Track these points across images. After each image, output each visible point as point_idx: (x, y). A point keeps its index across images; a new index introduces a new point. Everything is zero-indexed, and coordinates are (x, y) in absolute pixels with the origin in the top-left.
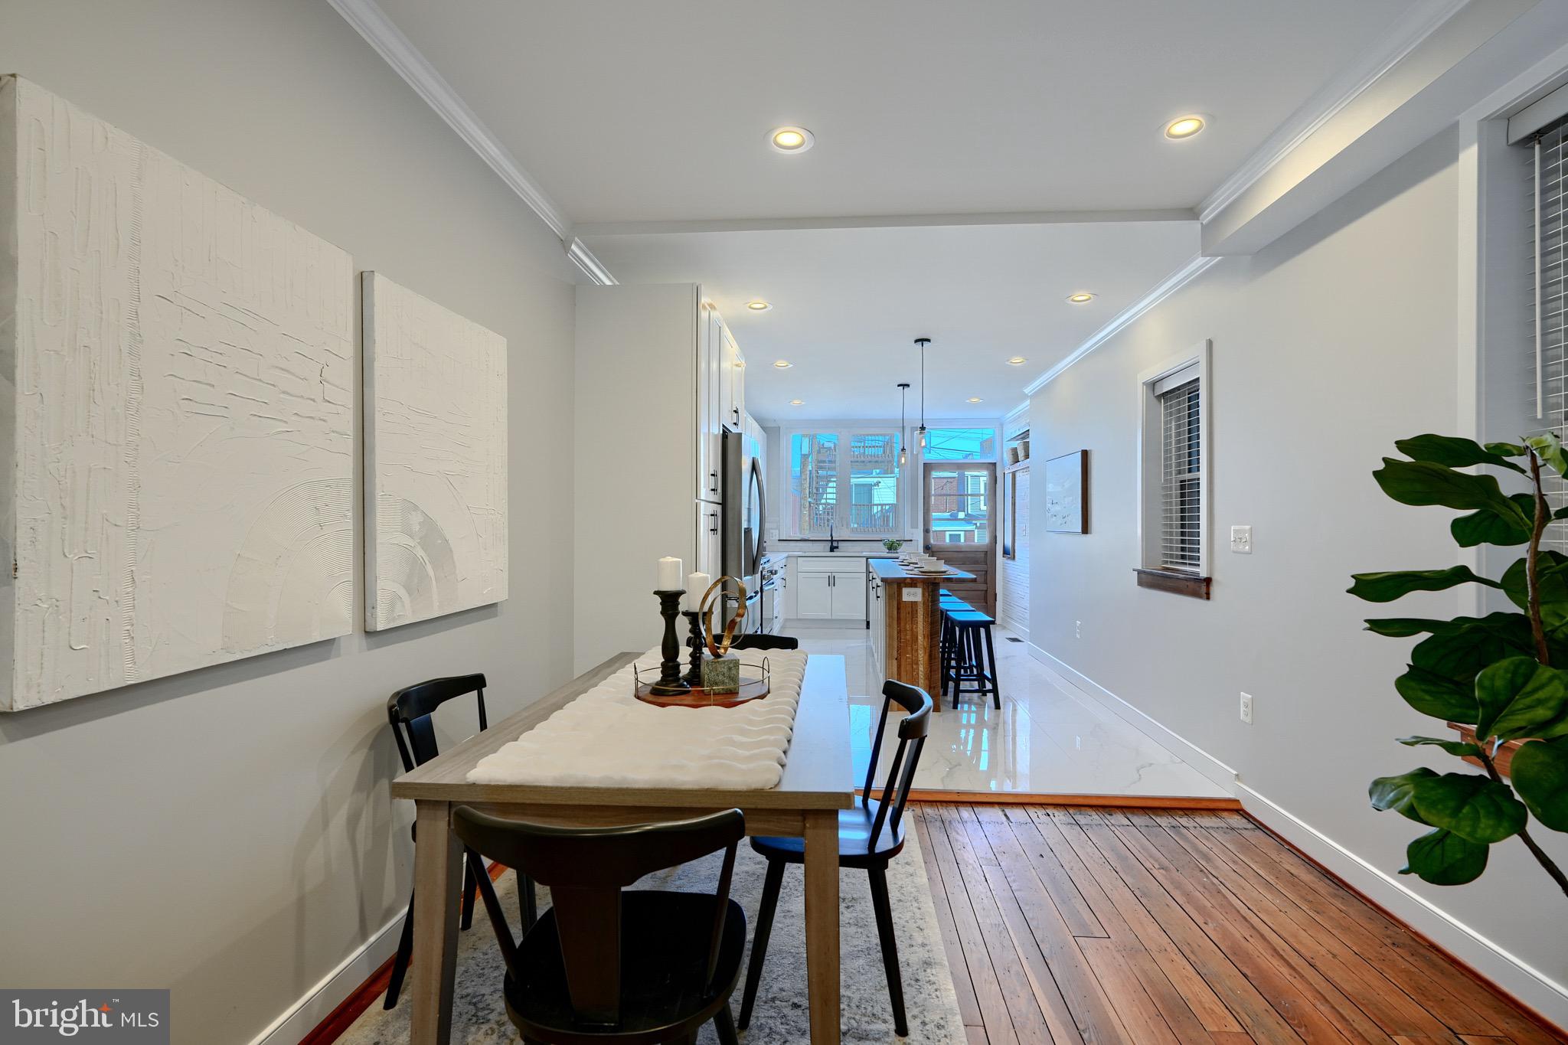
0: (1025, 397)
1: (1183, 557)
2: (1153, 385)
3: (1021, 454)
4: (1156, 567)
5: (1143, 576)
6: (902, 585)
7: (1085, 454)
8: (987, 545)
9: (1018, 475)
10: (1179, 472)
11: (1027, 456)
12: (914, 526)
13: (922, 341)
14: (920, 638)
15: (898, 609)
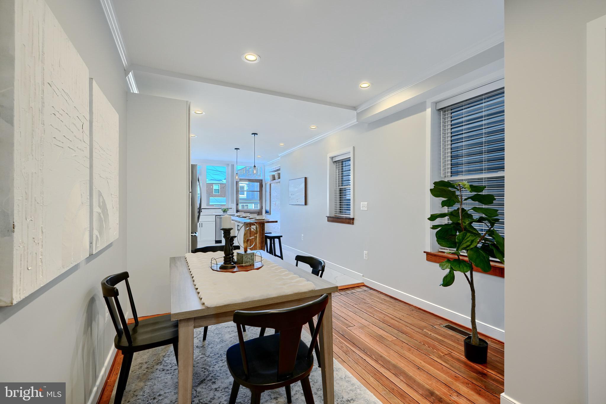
0: (279, 157)
1: (340, 212)
2: (332, 158)
3: (276, 177)
4: (333, 215)
5: (329, 218)
6: (251, 225)
7: (306, 178)
8: (259, 210)
9: (272, 184)
10: (339, 186)
11: (279, 178)
12: (233, 202)
13: (255, 134)
14: (257, 244)
15: (250, 234)
